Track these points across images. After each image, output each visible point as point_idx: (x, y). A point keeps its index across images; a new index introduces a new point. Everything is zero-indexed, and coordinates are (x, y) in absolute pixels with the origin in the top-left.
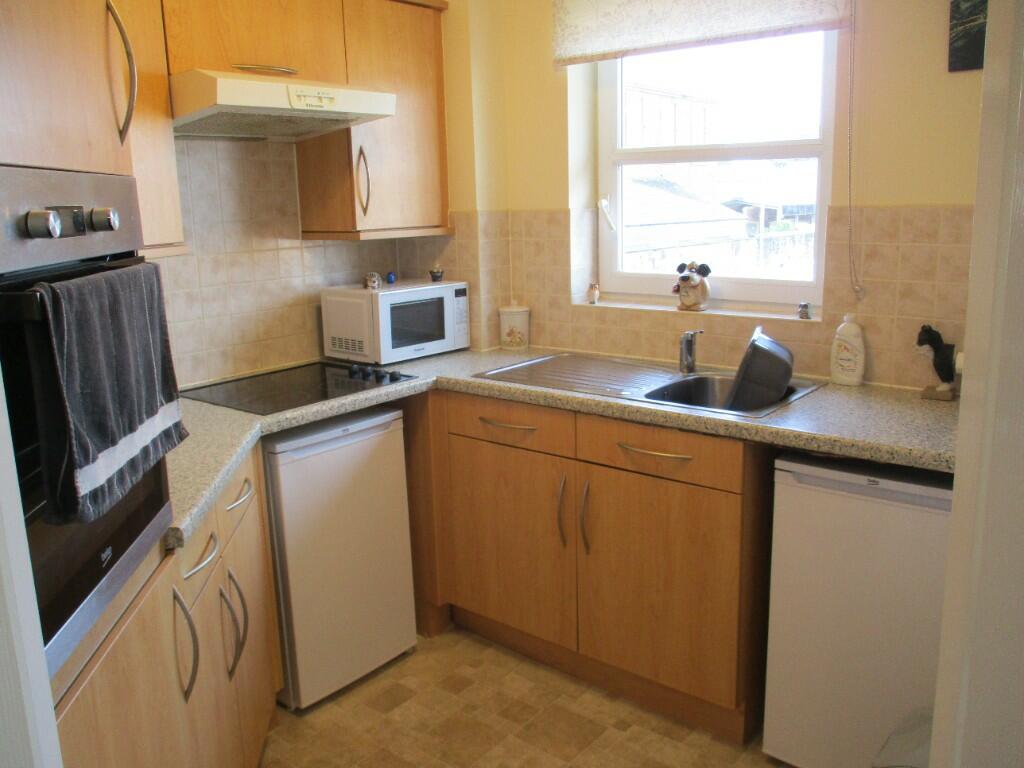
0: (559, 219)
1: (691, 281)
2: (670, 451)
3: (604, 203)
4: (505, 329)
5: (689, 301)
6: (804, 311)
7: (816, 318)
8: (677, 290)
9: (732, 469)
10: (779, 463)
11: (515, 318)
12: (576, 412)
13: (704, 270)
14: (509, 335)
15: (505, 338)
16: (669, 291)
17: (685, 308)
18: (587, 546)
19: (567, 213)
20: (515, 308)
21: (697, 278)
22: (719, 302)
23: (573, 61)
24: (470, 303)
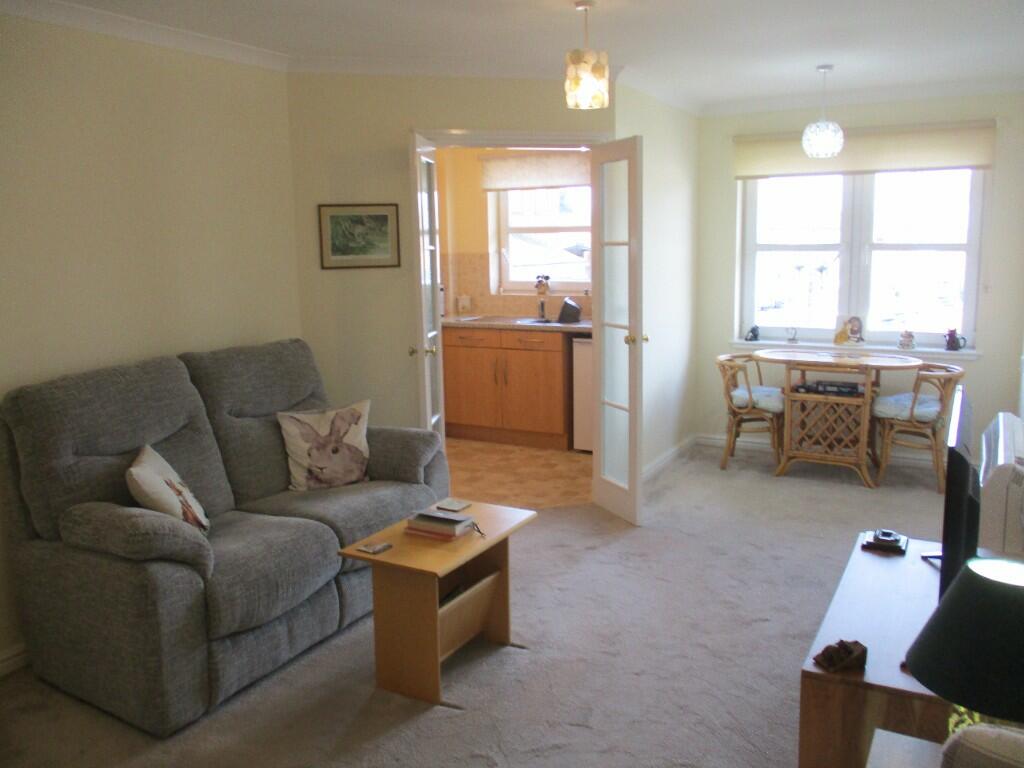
0: (485, 257)
1: (542, 284)
2: (536, 339)
3: (503, 250)
4: (460, 305)
5: (541, 291)
6: (586, 292)
7: (590, 295)
8: (537, 286)
9: (558, 343)
10: (575, 340)
11: (465, 301)
12: (500, 329)
13: (547, 278)
14: (463, 308)
15: (461, 310)
16: (533, 288)
17: (540, 293)
18: (506, 383)
19: (488, 254)
20: (464, 296)
21: (544, 281)
22: (553, 292)
23: (490, 190)
24: (445, 294)
